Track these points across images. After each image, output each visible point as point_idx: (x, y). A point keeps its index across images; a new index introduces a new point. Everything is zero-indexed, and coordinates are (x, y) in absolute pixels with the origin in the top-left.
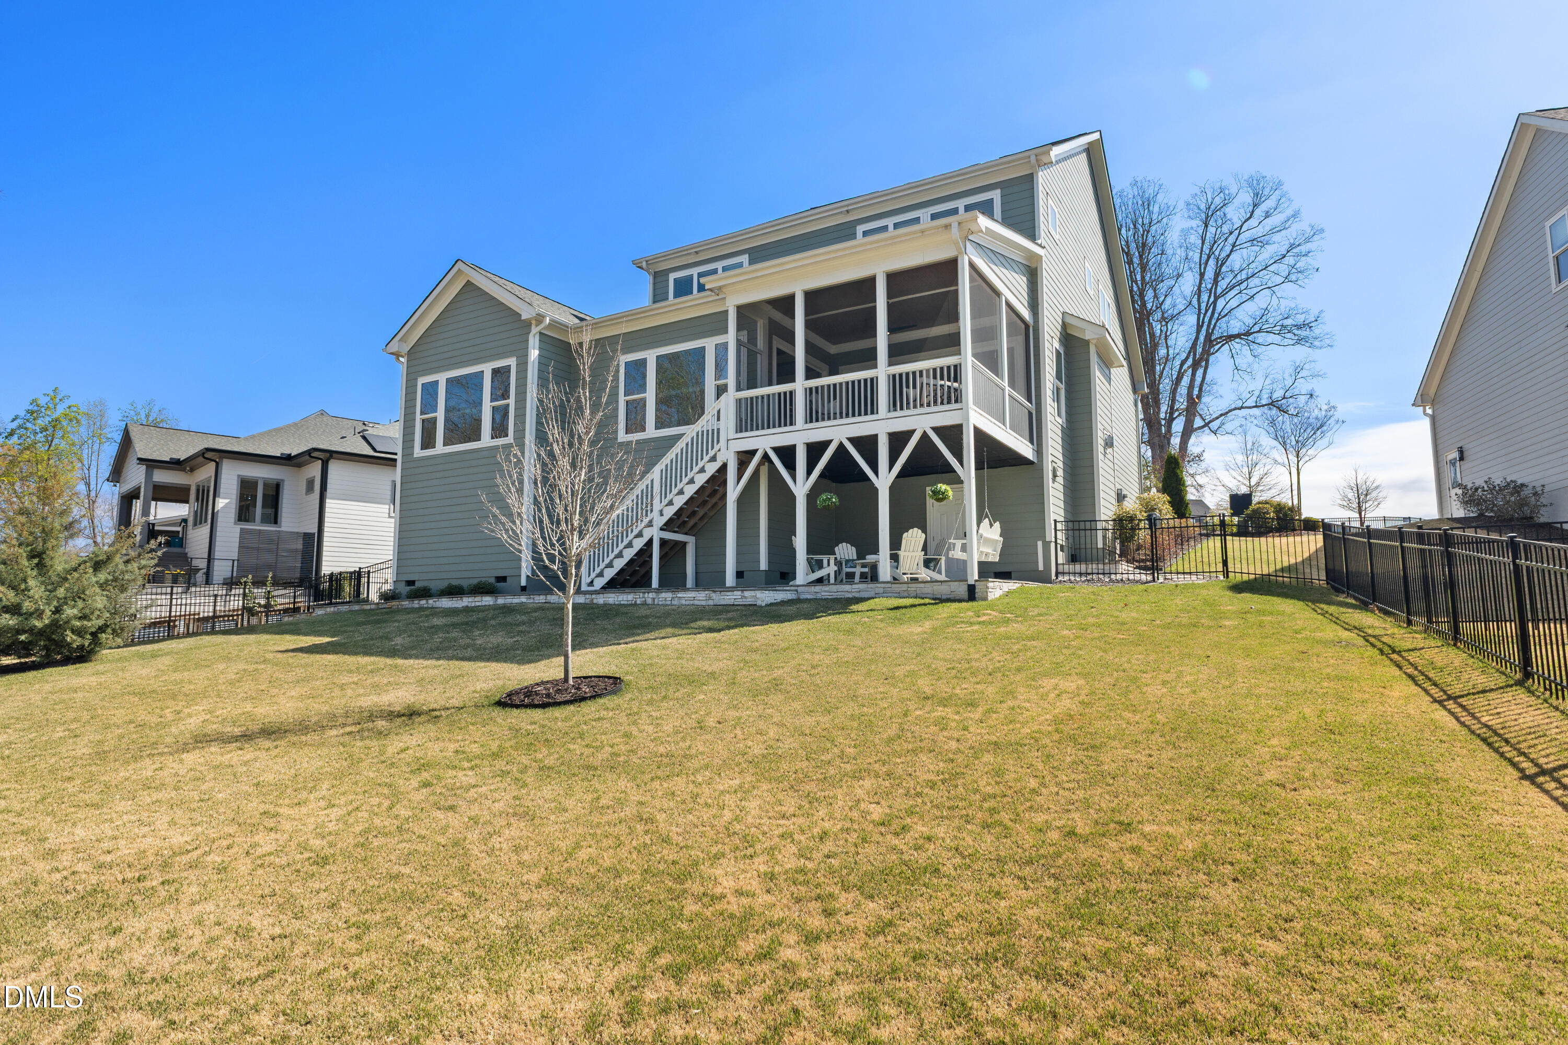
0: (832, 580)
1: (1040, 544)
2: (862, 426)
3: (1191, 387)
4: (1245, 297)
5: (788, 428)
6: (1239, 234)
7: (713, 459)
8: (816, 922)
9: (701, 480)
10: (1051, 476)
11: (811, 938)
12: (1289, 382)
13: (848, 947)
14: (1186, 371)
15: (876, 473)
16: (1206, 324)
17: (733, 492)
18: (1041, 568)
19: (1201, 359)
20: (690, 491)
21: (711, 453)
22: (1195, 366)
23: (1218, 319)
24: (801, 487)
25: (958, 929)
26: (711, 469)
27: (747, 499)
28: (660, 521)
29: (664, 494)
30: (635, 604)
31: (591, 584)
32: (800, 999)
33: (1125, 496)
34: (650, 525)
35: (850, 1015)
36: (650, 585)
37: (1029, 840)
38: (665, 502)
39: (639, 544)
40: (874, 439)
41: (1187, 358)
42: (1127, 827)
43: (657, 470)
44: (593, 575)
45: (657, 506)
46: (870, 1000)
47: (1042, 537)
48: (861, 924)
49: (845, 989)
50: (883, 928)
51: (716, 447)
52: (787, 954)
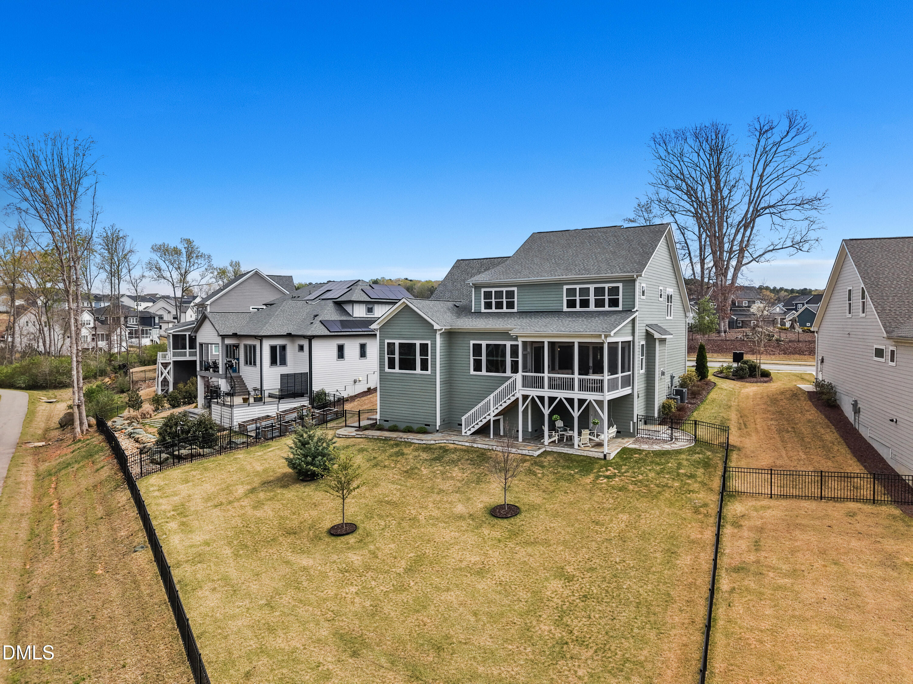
0: (557, 442)
1: (631, 422)
2: (568, 394)
3: (742, 241)
4: (780, 182)
5: (542, 390)
6: (779, 146)
7: (514, 395)
8: (582, 576)
9: (509, 402)
10: (636, 397)
11: (583, 578)
12: (804, 233)
13: (587, 579)
14: (741, 228)
15: (573, 411)
16: (754, 201)
17: (521, 409)
18: (632, 431)
19: (750, 222)
20: (505, 405)
21: (513, 394)
22: (746, 227)
23: (763, 197)
24: (546, 411)
25: (600, 577)
26: (513, 399)
27: (525, 411)
28: (493, 414)
29: (495, 405)
30: (489, 449)
31: (466, 433)
32: (583, 585)
33: (674, 377)
34: (489, 415)
35: (589, 587)
36: (490, 437)
37: (610, 563)
38: (495, 408)
39: (485, 421)
40: (573, 399)
41: (742, 220)
42: (624, 561)
43: (492, 396)
44: (467, 430)
45: (492, 409)
46: (590, 585)
47: (633, 421)
48: (588, 576)
49: (587, 584)
50: (590, 577)
51: (515, 392)
52: (580, 580)
